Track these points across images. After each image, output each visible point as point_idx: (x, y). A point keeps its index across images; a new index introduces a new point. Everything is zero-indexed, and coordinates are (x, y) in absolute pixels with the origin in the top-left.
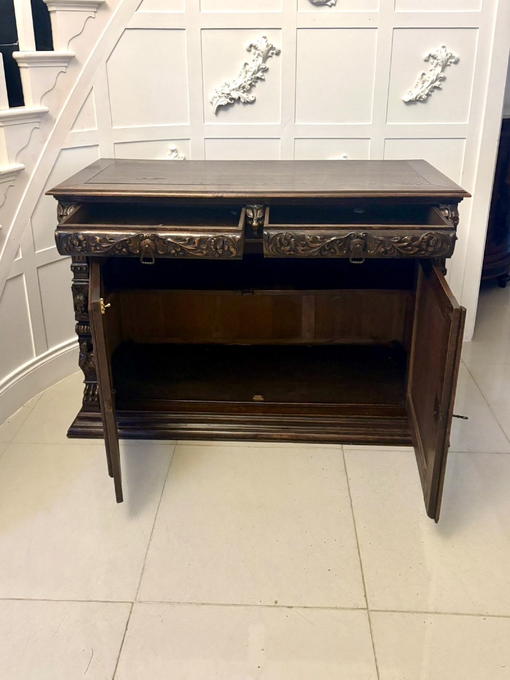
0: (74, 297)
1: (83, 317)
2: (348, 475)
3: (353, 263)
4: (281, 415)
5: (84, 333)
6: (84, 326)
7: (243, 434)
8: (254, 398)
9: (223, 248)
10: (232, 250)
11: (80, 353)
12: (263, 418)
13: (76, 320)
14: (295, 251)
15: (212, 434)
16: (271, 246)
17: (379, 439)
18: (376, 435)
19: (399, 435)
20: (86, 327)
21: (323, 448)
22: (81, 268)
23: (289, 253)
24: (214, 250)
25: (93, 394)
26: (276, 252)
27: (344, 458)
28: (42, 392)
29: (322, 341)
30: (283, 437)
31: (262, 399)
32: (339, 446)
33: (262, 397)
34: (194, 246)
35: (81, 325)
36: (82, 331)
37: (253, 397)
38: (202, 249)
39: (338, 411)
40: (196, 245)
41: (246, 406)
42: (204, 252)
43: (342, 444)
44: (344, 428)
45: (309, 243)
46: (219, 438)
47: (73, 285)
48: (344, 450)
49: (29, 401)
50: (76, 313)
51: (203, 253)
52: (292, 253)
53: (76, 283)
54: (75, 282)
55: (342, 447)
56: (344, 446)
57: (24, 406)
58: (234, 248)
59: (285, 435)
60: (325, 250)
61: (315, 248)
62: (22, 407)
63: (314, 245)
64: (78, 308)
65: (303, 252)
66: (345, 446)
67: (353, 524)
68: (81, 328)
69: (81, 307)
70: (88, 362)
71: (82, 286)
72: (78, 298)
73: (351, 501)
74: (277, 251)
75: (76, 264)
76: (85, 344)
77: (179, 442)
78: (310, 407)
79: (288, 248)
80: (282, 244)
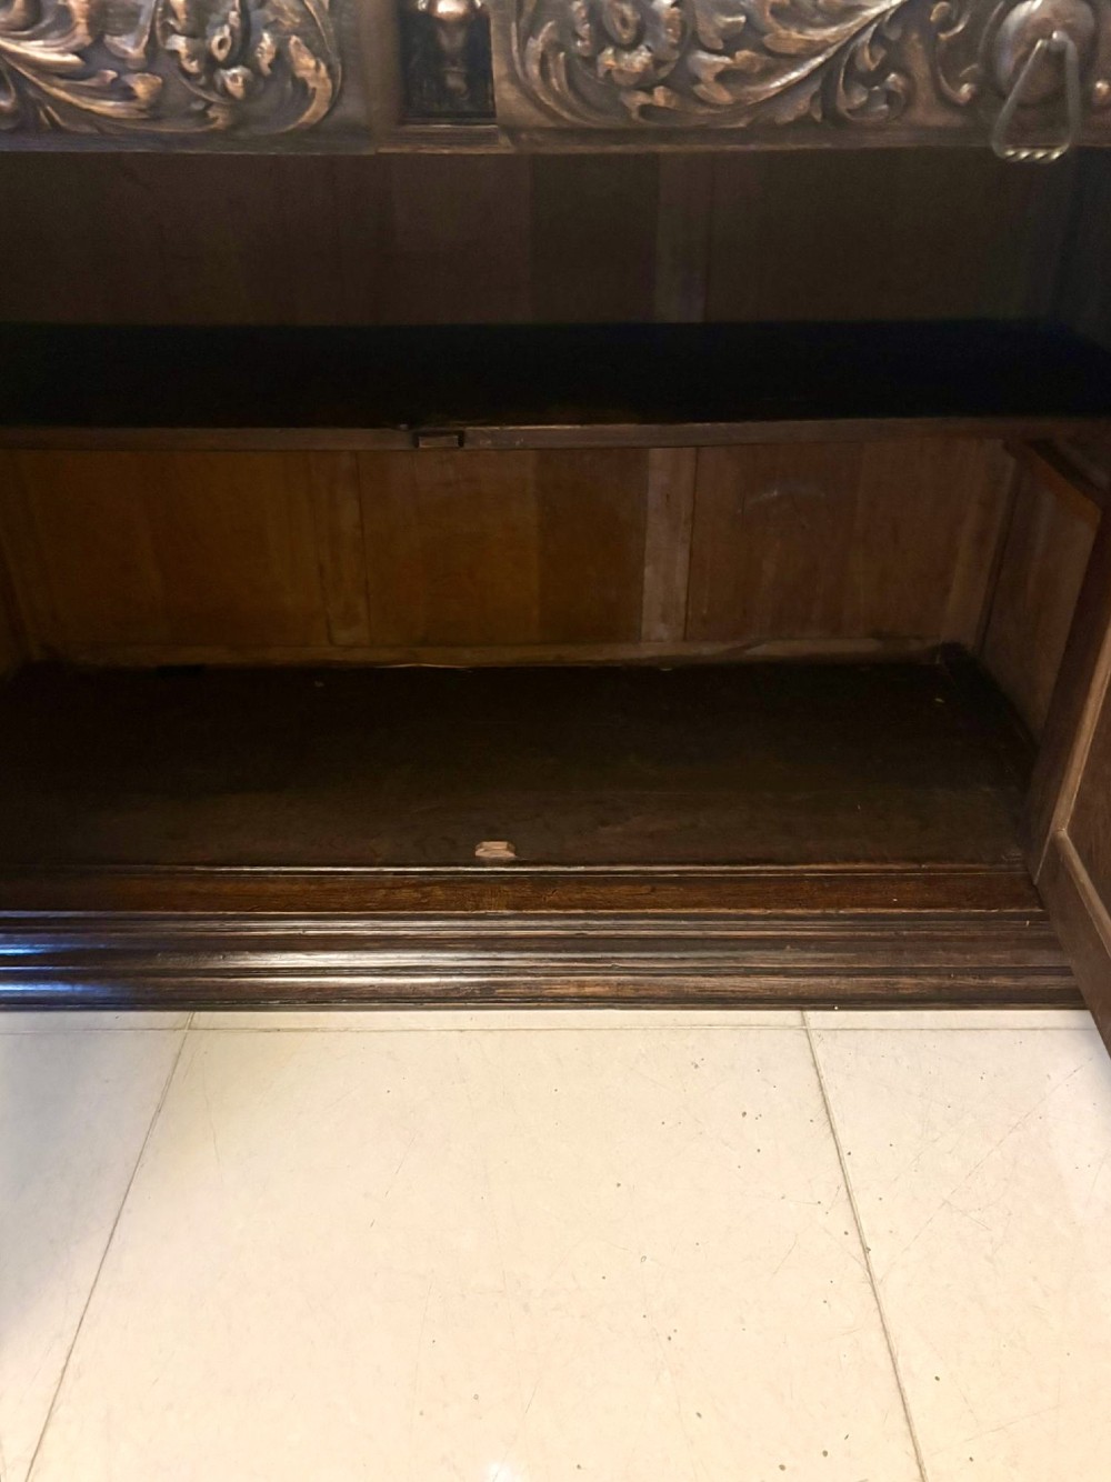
2: (840, 1135)
3: (1006, 162)
4: (581, 911)
7: (437, 985)
8: (480, 853)
9: (242, 51)
10: (306, 63)
12: (514, 927)
14: (682, 81)
15: (322, 989)
16: (536, 45)
17: (939, 988)
18: (930, 975)
19: (1007, 972)
21: (737, 1027)
23: (641, 98)
24: (193, 67)
26: (570, 97)
27: (815, 1064)
29: (708, 650)
30: (588, 990)
31: (511, 855)
32: (791, 1017)
33: (508, 849)
34: (74, 43)
37: (475, 850)
38: (121, 61)
39: (787, 892)
40: (81, 32)
41: (450, 883)
42: (141, 88)
43: (801, 1009)
44: (809, 955)
45: (769, 19)
46: (350, 999)
48: (813, 1034)
51: (127, 94)
52: (660, 96)
55: (804, 1022)
56: (810, 1014)
58: (315, 55)
59: (594, 984)
60: (854, 76)
61: (795, 60)
63: (794, 36)
65: (724, 96)
66: (815, 1017)
67: (886, 1365)
73: (866, 1250)
74: (571, 82)
77: (203, 1018)
78: (681, 880)
79: (640, 59)
80: (602, 38)
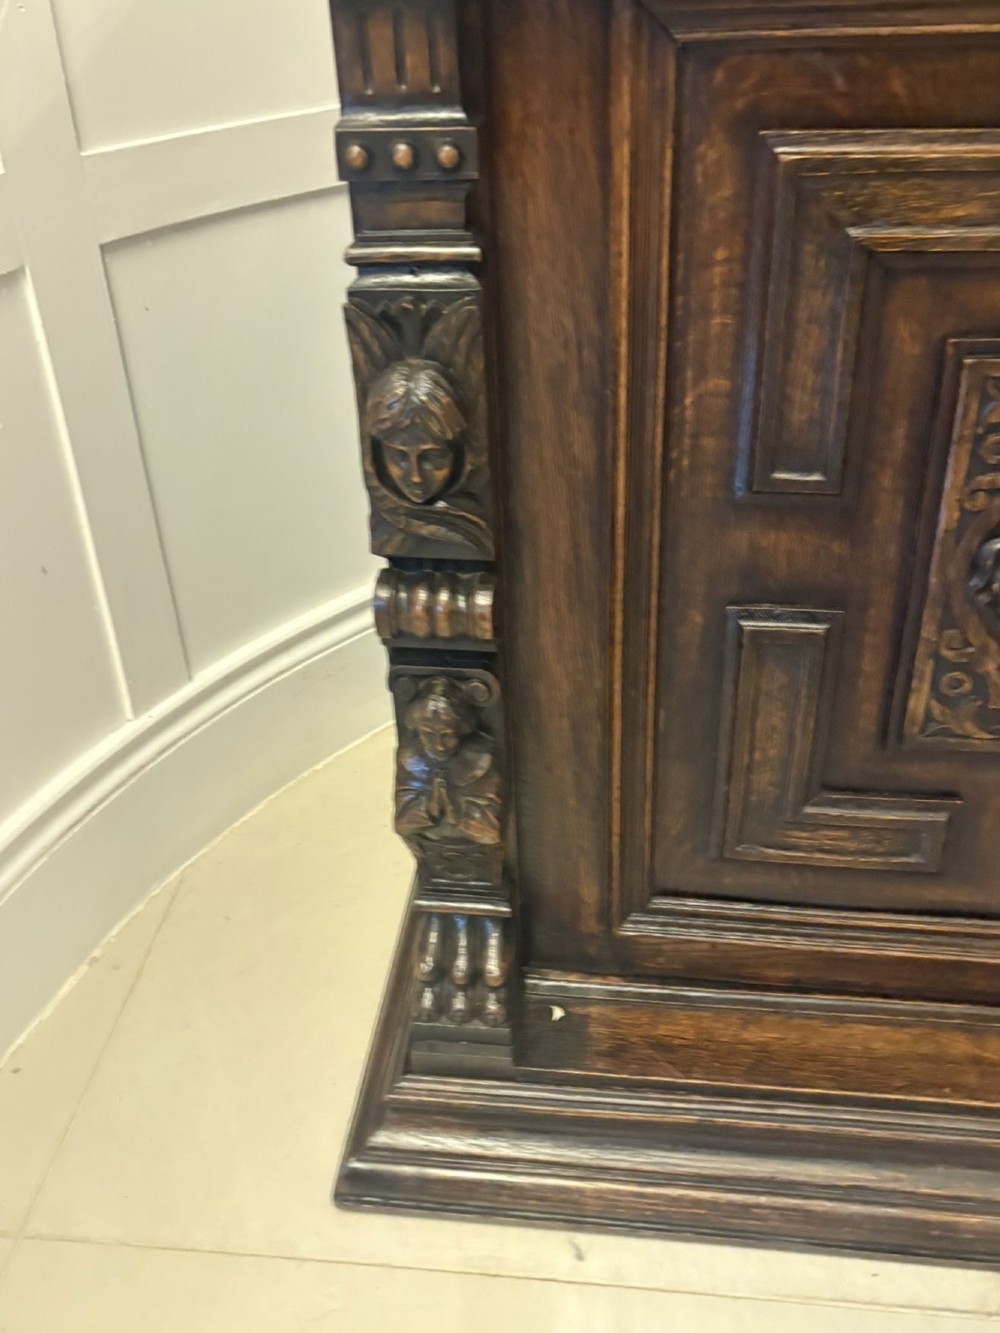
0: (367, 378)
1: (427, 530)
5: (433, 636)
6: (433, 591)
11: (399, 753)
13: (377, 550)
20: (444, 596)
22: (421, 143)
25: (476, 975)
28: (176, 873)
35: (411, 585)
36: (421, 629)
47: (352, 293)
49: (115, 931)
50: (374, 501)
53: (372, 281)
54: (365, 266)
57: (95, 960)
62: (84, 969)
64: (395, 471)
68: (411, 602)
69: (423, 457)
70: (457, 812)
71: (419, 295)
72: (400, 391)
75: (371, 118)
76: (437, 704)
